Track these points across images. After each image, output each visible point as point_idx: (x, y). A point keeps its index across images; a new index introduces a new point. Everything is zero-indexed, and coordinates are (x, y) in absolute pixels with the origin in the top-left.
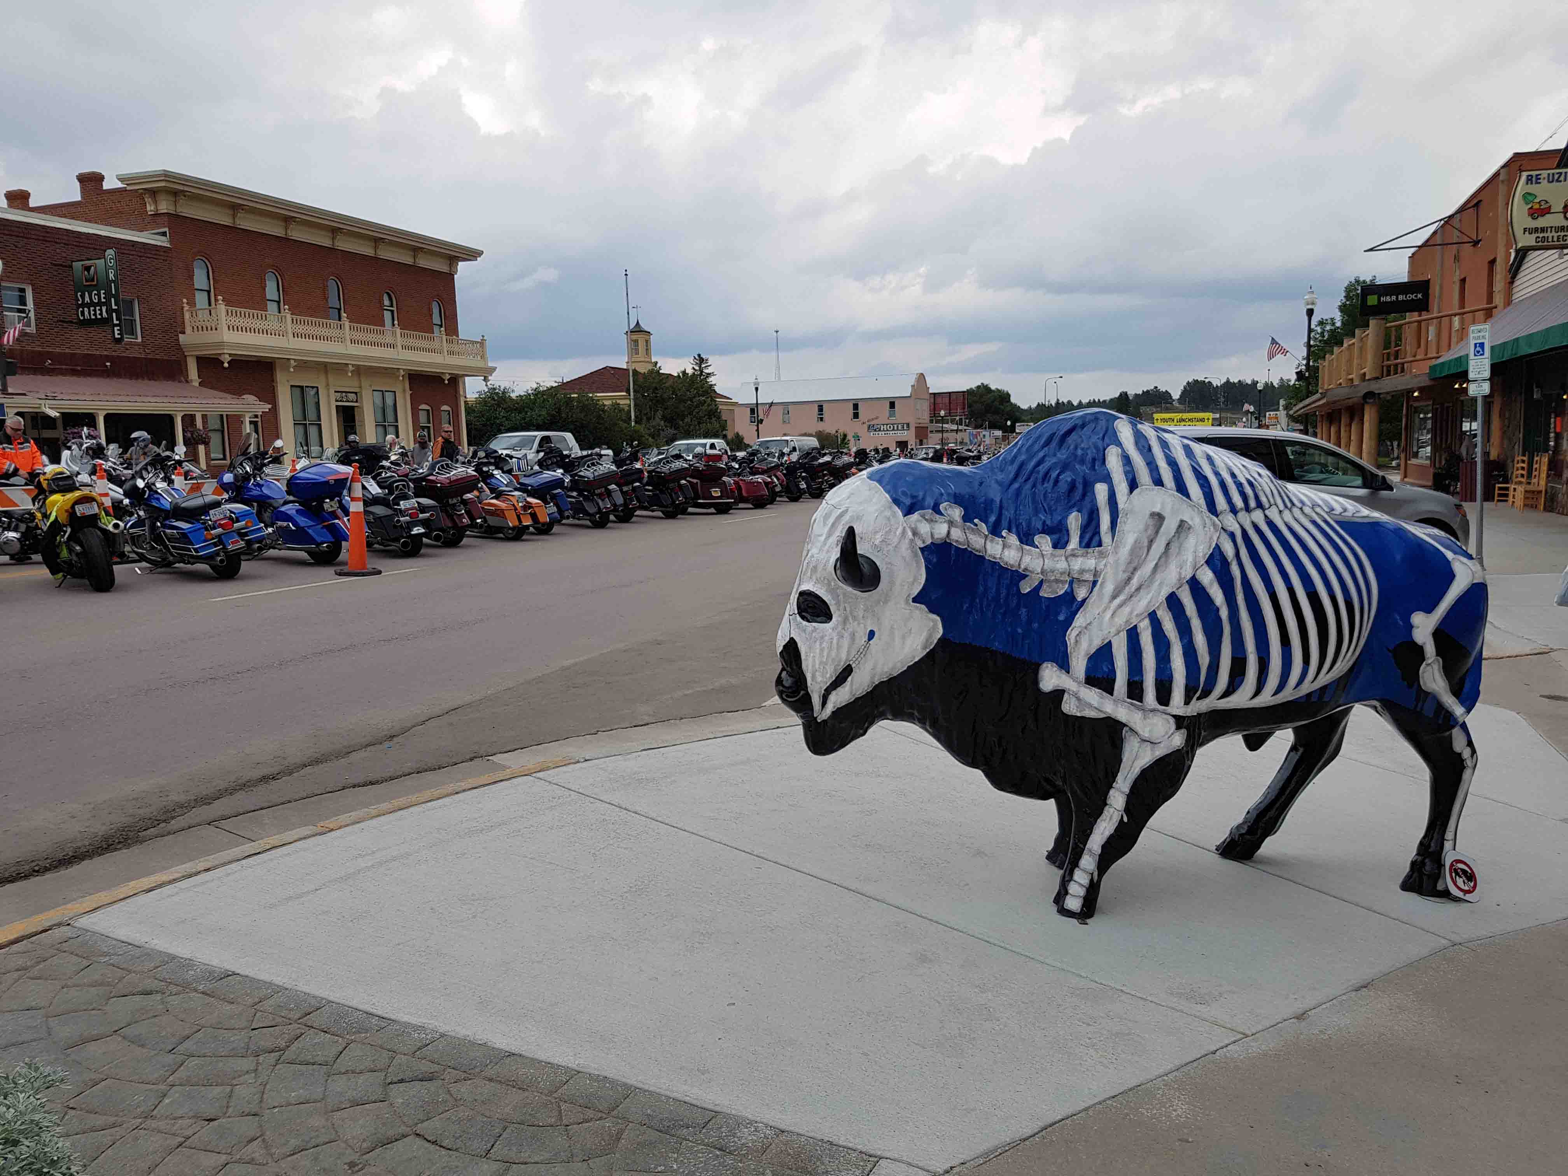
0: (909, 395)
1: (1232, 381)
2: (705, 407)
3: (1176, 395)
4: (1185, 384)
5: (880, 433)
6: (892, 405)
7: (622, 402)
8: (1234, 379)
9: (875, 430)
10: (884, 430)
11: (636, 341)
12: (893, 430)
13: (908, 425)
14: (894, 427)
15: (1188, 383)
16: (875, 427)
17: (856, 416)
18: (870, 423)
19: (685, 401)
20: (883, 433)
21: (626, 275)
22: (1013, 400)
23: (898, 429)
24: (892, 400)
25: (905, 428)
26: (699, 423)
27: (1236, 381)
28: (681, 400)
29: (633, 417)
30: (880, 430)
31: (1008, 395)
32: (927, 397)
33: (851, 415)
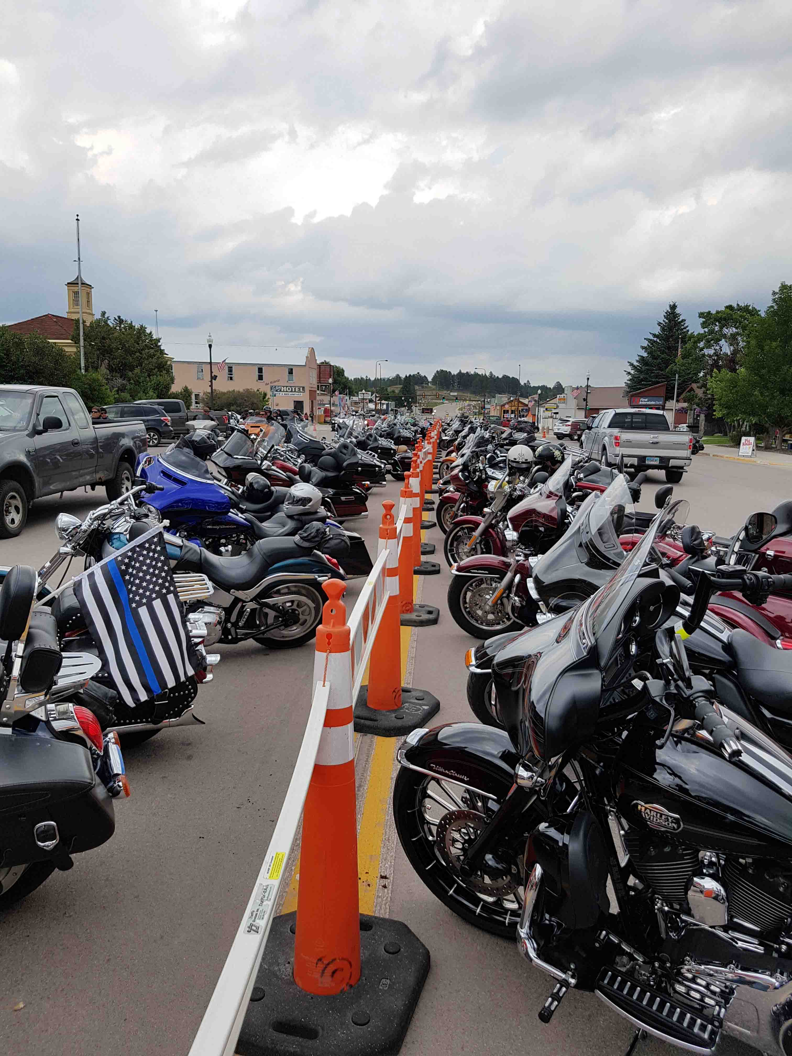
0: (304, 364)
1: (462, 372)
2: (154, 360)
3: (430, 379)
4: (435, 372)
5: (281, 393)
6: (291, 372)
7: (67, 349)
8: (464, 371)
9: (277, 391)
10: (284, 391)
11: (76, 293)
12: (292, 391)
13: (303, 388)
14: (292, 389)
15: (437, 371)
16: (277, 388)
17: (261, 378)
18: (272, 385)
19: (134, 353)
20: (284, 393)
21: (78, 220)
22: (346, 374)
23: (295, 391)
24: (291, 367)
25: (301, 390)
26: (149, 376)
27: (465, 372)
28: (129, 352)
29: (83, 365)
30: (281, 391)
31: (343, 371)
32: (316, 367)
33: (257, 377)
